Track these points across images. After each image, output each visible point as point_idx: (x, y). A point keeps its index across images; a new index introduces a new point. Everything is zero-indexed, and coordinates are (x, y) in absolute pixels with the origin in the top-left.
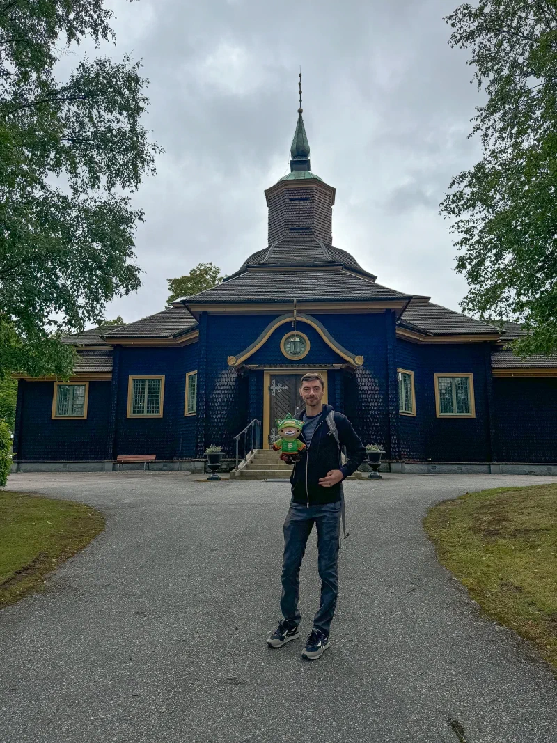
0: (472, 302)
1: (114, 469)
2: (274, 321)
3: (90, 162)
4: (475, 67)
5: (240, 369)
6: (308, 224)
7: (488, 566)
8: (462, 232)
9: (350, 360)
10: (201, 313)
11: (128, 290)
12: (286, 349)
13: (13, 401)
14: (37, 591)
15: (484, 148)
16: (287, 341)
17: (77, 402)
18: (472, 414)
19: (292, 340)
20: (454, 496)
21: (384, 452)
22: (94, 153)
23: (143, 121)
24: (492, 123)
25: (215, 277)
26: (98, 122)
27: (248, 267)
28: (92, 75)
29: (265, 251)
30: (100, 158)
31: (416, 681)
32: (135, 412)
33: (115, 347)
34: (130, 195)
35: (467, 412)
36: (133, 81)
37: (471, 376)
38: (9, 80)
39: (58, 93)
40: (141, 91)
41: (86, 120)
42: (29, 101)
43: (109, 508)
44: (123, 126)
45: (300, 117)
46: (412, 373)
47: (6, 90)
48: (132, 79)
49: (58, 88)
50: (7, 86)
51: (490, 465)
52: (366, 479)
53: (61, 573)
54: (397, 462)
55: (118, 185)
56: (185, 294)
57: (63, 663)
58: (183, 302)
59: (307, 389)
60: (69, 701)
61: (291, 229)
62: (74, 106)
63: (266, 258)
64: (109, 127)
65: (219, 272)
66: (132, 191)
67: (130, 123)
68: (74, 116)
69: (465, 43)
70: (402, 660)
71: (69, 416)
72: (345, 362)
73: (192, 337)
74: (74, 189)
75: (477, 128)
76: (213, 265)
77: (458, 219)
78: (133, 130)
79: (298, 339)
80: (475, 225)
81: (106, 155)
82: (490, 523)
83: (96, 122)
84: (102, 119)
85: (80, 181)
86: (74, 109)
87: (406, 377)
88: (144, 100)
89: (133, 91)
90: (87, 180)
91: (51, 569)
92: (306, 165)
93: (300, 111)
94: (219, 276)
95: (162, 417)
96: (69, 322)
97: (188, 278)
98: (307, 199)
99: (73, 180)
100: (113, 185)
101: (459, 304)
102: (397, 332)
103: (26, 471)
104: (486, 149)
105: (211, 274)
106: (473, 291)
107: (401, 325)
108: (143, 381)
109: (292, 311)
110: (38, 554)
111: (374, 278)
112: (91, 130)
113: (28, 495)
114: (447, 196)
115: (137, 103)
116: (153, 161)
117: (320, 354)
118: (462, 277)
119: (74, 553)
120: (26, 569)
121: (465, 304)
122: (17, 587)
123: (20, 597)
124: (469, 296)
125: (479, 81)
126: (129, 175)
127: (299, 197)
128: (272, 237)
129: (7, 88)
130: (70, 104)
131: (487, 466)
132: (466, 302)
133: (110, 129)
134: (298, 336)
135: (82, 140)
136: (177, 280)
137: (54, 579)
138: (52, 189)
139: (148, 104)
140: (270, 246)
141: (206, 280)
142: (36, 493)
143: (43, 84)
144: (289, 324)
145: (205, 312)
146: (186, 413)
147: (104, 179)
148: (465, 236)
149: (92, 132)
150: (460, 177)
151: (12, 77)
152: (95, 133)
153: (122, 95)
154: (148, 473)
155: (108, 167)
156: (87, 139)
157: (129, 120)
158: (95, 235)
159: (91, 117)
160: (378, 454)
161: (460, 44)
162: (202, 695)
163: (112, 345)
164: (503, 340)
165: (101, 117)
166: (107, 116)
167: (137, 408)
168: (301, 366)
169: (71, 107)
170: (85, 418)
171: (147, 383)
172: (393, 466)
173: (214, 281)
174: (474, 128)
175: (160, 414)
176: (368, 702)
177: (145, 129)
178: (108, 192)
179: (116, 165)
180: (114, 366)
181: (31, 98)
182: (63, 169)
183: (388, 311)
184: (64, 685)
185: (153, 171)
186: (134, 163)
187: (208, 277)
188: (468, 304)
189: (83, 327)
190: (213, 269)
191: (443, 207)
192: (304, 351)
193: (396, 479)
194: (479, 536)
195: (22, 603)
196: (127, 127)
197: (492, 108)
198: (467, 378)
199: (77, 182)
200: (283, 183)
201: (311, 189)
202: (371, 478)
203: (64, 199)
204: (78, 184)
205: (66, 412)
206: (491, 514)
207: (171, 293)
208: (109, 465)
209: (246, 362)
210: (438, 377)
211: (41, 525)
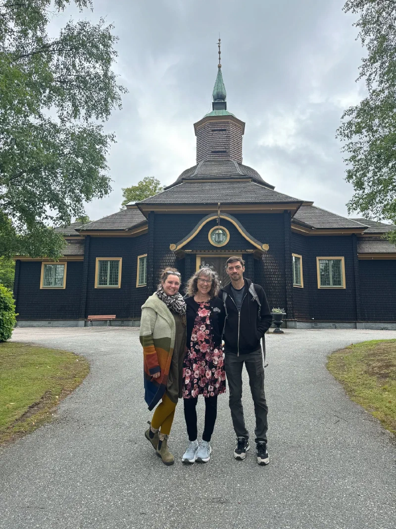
0: (355, 203)
1: (85, 326)
2: (204, 219)
3: (73, 98)
4: (359, 29)
5: (178, 253)
6: (226, 148)
7: (390, 402)
8: (351, 151)
9: (259, 247)
10: (150, 212)
11: (102, 194)
12: (212, 240)
13: (12, 276)
14: (48, 422)
15: (368, 88)
16: (213, 234)
17: (59, 277)
18: (344, 286)
19: (217, 232)
20: (343, 347)
21: (285, 314)
22: (76, 91)
23: (113, 68)
24: (374, 70)
25: (156, 187)
26: (80, 68)
27: (183, 179)
28: (75, 33)
29: (195, 168)
30: (80, 96)
31: (366, 500)
32: (100, 284)
33: (86, 237)
34: (103, 124)
35: (340, 284)
36: (106, 38)
37: (343, 258)
38: (13, 36)
39: (50, 46)
40: (113, 46)
41: (71, 67)
42: (29, 52)
43: (91, 355)
44: (99, 71)
45: (220, 70)
46: (301, 257)
47: (11, 43)
48: (106, 37)
49: (50, 42)
50: (12, 40)
51: (356, 323)
52: (272, 333)
53: (64, 406)
54: (292, 321)
55: (94, 116)
56: (135, 199)
57: (78, 484)
58: (137, 204)
59: (231, 268)
60: (89, 519)
61: (212, 152)
62: (62, 56)
63: (195, 173)
64: (88, 72)
65: (159, 184)
66: (103, 121)
67: (103, 70)
68: (62, 64)
69: (356, 10)
70: (348, 481)
71: (52, 286)
72: (255, 248)
73: (143, 229)
74: (61, 119)
75: (362, 74)
76: (155, 178)
77: (350, 141)
78: (105, 75)
79: (221, 232)
80: (362, 146)
81: (84, 93)
82: (380, 367)
83: (78, 68)
84: (83, 66)
85: (65, 113)
86: (62, 59)
87: (297, 259)
88: (114, 53)
89: (106, 46)
90: (70, 112)
91: (55, 404)
92: (224, 105)
93: (219, 67)
94: (159, 186)
95: (120, 288)
96: (61, 218)
97: (137, 187)
98: (225, 130)
99: (60, 112)
100: (90, 117)
101: (346, 205)
102: (292, 227)
103: (22, 327)
104: (369, 90)
105: (153, 185)
106: (357, 195)
107: (294, 222)
108: (107, 261)
109: (217, 211)
110: (44, 392)
111: (273, 188)
112: (74, 74)
113: (28, 345)
114: (343, 124)
115: (108, 54)
116: (120, 99)
117: (237, 242)
118: (351, 185)
119: (71, 391)
120: (37, 404)
121: (351, 205)
122: (33, 419)
123: (35, 427)
124: (354, 199)
125: (363, 39)
126: (101, 109)
127: (218, 128)
128: (199, 158)
129: (12, 42)
130: (59, 55)
131: (353, 324)
132: (351, 204)
133: (88, 74)
134: (221, 229)
135: (68, 82)
136: (129, 189)
137: (59, 412)
138: (46, 118)
139: (117, 56)
140: (198, 164)
141: (150, 189)
142: (33, 343)
143: (39, 40)
144: (214, 220)
145: (152, 212)
146: (138, 285)
147: (83, 112)
148: (353, 154)
149: (75, 76)
150: (350, 110)
151: (15, 33)
152: (78, 77)
153: (97, 48)
154: (111, 328)
155: (86, 102)
156: (71, 81)
157: (103, 67)
158: (77, 152)
159: (74, 66)
160: (281, 315)
161: (352, 9)
162: (196, 513)
163: (84, 236)
164: (365, 233)
165: (82, 65)
166: (86, 64)
167: (102, 282)
168: (223, 251)
169: (60, 57)
170: (64, 288)
171: (109, 263)
172: (289, 324)
173: (155, 190)
174: (360, 74)
175: (119, 286)
176: (332, 520)
177: (114, 74)
178: (86, 121)
179: (92, 101)
180: (85, 251)
181: (29, 49)
182: (53, 104)
183: (286, 211)
184: (83, 504)
185: (119, 106)
186: (106, 100)
187: (151, 187)
188: (353, 205)
189: (70, 221)
190: (155, 181)
191: (338, 132)
192: (225, 240)
193: (294, 334)
194: (375, 378)
195: (38, 432)
196: (101, 73)
197: (373, 59)
198: (340, 260)
199: (63, 114)
200: (207, 118)
201: (228, 123)
202: (275, 332)
203: (55, 126)
204: (64, 115)
205: (49, 284)
206: (378, 361)
207: (125, 199)
208: (82, 323)
209: (184, 248)
210: (319, 260)
211: (42, 368)
